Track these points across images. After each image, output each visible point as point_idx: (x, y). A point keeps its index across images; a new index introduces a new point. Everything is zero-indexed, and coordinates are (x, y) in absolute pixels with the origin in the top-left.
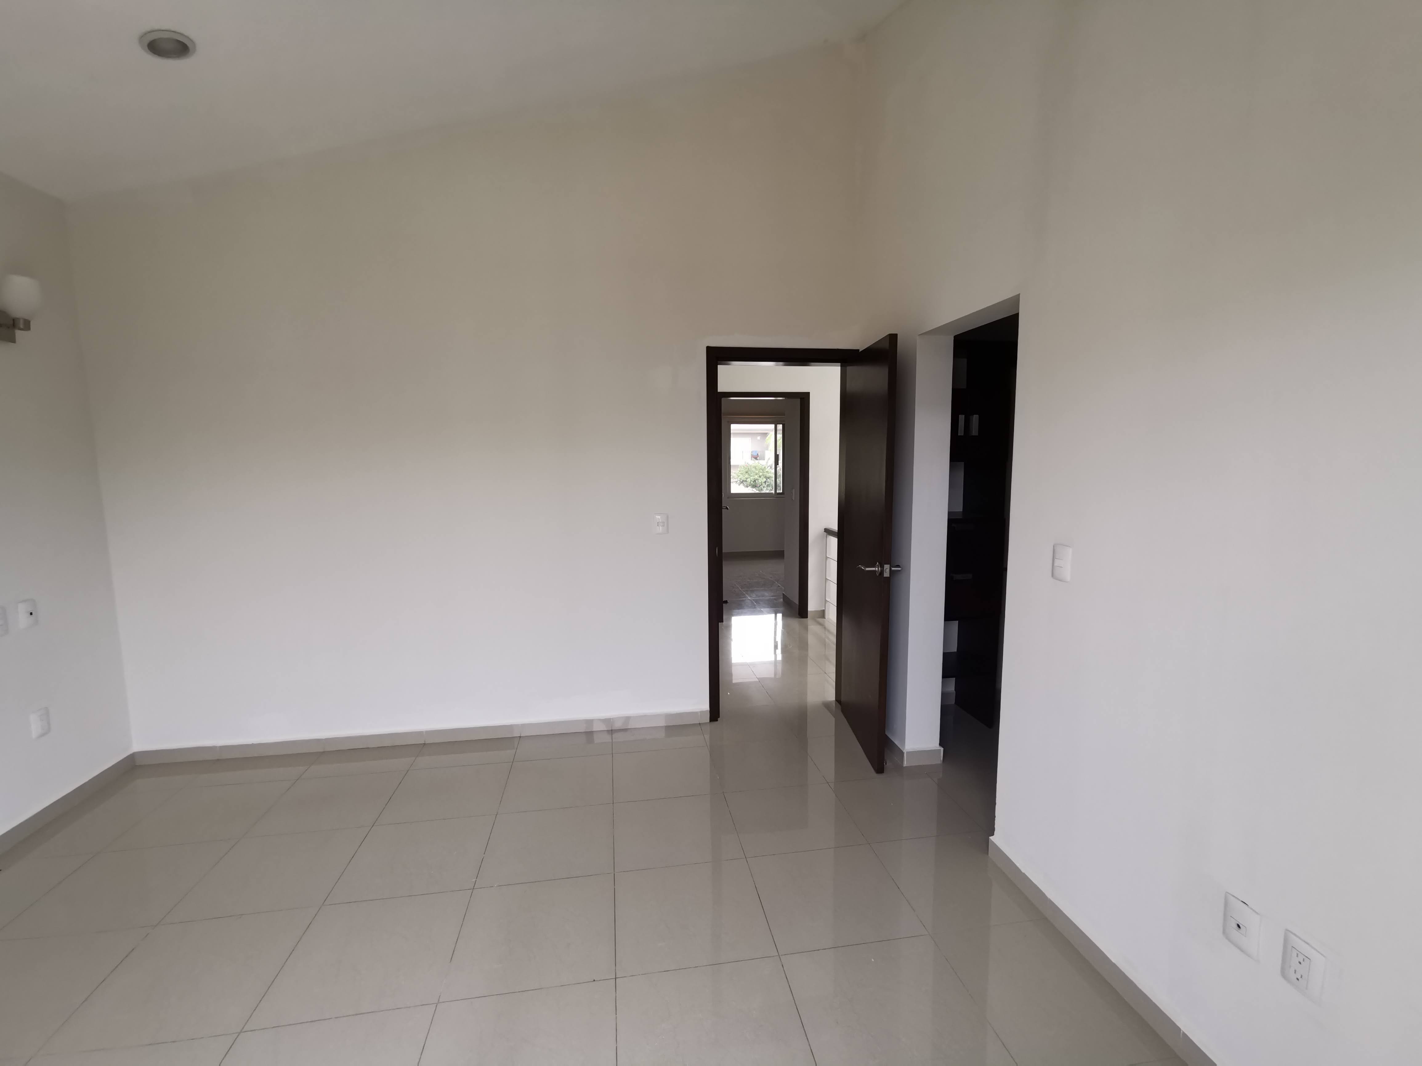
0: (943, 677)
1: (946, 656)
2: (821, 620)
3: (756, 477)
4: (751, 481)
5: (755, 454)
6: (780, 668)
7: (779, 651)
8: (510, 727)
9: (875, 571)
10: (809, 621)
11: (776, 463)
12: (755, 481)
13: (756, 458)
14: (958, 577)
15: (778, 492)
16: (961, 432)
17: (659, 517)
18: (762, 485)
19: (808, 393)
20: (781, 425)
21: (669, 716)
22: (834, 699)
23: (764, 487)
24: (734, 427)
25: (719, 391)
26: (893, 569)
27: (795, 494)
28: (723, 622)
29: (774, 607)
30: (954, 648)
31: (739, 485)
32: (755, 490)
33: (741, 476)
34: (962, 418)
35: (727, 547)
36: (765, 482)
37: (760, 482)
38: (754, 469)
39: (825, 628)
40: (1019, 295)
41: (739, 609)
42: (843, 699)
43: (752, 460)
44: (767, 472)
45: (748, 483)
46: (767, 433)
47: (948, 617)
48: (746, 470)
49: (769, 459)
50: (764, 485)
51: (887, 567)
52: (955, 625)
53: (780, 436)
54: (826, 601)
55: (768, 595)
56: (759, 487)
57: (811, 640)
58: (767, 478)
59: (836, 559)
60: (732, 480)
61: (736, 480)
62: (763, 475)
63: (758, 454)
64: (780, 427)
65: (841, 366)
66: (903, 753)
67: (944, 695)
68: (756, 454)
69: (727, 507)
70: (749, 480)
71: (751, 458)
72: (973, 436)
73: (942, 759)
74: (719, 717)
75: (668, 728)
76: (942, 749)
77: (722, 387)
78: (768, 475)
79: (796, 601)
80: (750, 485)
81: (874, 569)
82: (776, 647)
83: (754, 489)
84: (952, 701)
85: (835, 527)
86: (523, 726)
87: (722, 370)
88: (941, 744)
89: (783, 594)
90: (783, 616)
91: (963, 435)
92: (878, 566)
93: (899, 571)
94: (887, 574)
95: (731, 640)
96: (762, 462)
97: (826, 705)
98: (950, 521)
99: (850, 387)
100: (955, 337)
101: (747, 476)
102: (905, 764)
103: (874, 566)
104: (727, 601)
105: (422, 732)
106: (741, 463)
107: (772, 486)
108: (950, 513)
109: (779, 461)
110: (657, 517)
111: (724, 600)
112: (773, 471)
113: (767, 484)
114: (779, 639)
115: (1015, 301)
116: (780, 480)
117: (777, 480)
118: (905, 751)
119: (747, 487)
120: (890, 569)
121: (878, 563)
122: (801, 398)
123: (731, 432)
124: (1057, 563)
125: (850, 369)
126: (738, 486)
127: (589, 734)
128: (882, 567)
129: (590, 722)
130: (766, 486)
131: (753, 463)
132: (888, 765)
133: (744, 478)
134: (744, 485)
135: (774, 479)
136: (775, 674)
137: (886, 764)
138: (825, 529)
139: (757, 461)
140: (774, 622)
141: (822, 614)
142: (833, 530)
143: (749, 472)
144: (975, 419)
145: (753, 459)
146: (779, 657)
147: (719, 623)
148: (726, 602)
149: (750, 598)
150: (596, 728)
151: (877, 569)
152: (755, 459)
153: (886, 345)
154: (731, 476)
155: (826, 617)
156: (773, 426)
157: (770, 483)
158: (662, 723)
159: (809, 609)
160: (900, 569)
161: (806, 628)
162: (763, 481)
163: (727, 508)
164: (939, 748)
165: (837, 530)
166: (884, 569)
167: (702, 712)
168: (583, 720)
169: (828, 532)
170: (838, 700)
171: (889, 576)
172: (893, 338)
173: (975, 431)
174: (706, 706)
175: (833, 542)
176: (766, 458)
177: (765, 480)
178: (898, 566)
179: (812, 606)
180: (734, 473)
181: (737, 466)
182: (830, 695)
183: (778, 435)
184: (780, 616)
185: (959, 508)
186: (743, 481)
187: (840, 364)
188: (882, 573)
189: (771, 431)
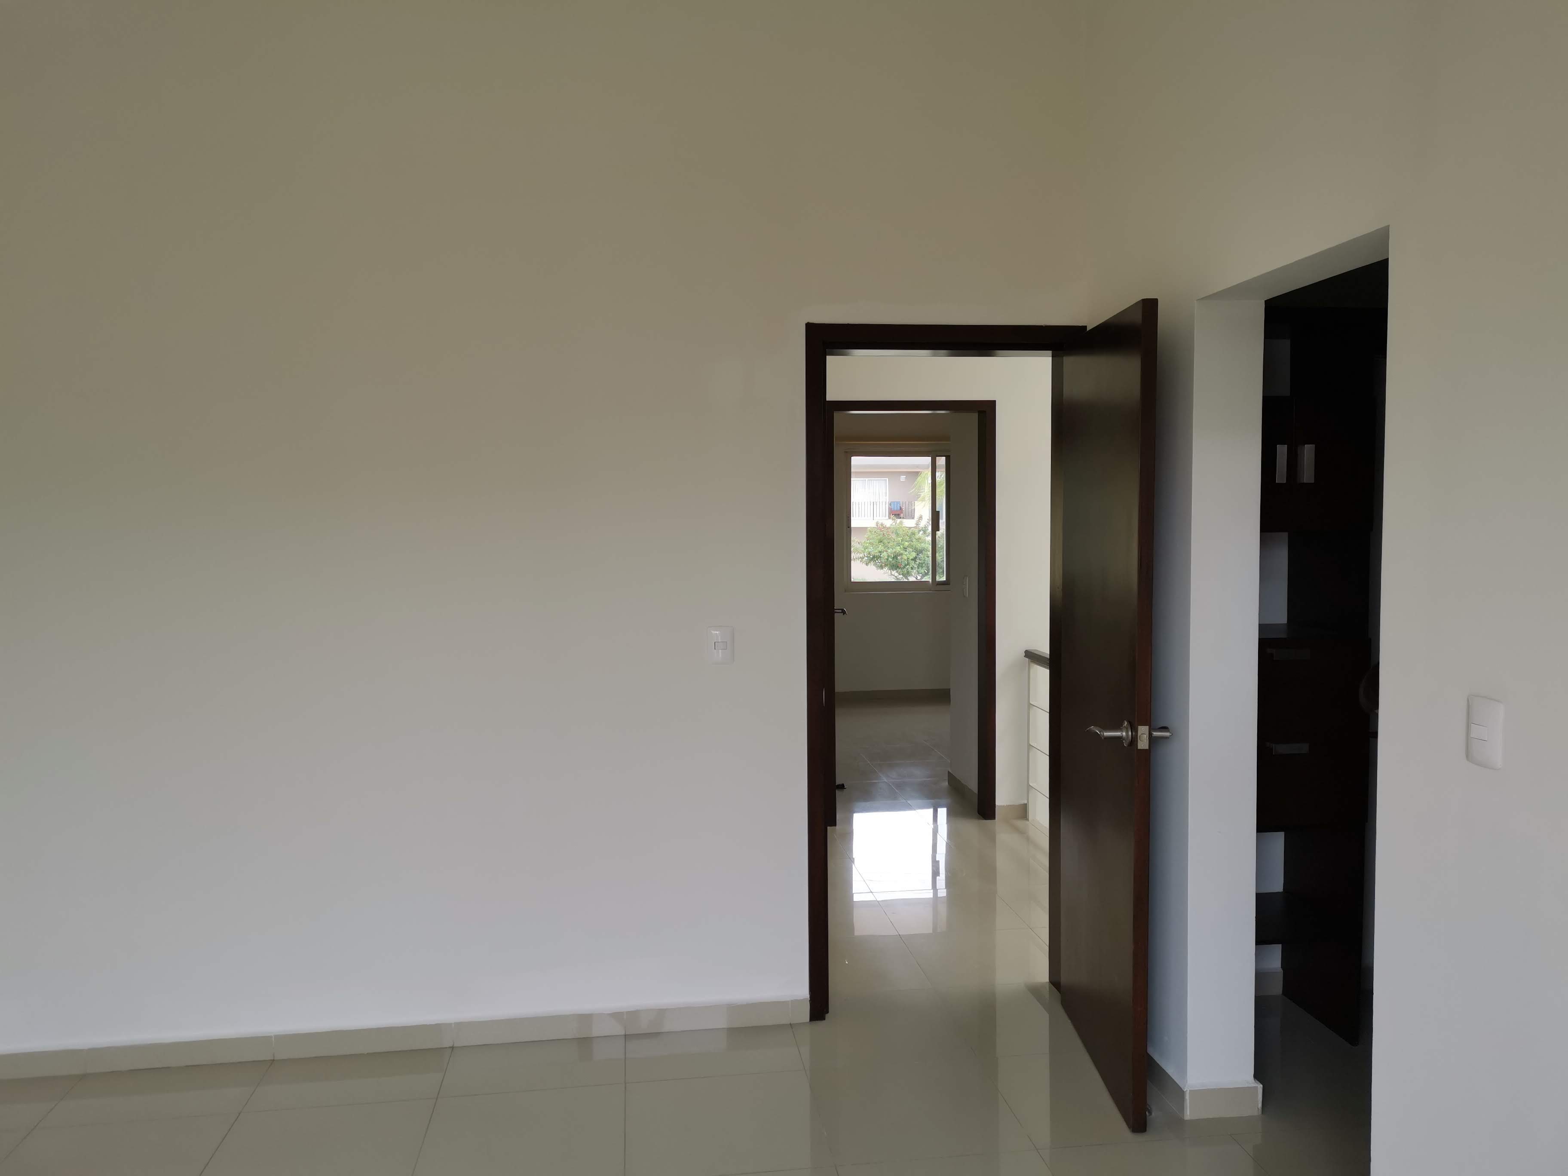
0: (1258, 943)
1: (1263, 900)
2: (1020, 823)
3: (898, 549)
4: (888, 556)
5: (896, 508)
6: (943, 910)
7: (941, 880)
8: (437, 1028)
9: (1120, 738)
10: (998, 824)
11: (935, 527)
12: (895, 557)
13: (898, 515)
14: (1282, 749)
15: (938, 579)
16: (1281, 477)
17: (717, 632)
18: (908, 564)
19: (994, 402)
20: (944, 458)
21: (734, 1009)
22: (1047, 980)
23: (912, 569)
24: (857, 461)
25: (828, 399)
26: (1154, 733)
27: (971, 587)
28: (835, 825)
29: (931, 797)
30: (1277, 885)
31: (867, 564)
32: (896, 574)
33: (871, 549)
34: (1282, 450)
35: (842, 685)
36: (914, 559)
37: (906, 558)
38: (894, 536)
39: (1028, 839)
40: (1388, 226)
41: (866, 800)
42: (1064, 979)
43: (890, 518)
44: (918, 540)
45: (883, 561)
46: (918, 472)
47: (1264, 825)
48: (879, 537)
49: (921, 518)
50: (912, 563)
51: (1143, 730)
52: (1278, 840)
53: (941, 476)
54: (1029, 787)
55: (918, 774)
56: (904, 567)
57: (1002, 862)
58: (919, 552)
59: (1047, 709)
60: (853, 555)
61: (861, 555)
62: (911, 546)
63: (901, 509)
64: (941, 461)
65: (1052, 357)
66: (1180, 1093)
67: (1261, 977)
68: (899, 508)
69: (843, 610)
70: (884, 555)
71: (890, 514)
72: (1304, 483)
73: (1260, 1105)
74: (828, 1012)
75: (733, 1032)
76: (1260, 1086)
77: (833, 393)
78: (920, 546)
79: (972, 783)
80: (886, 565)
81: (1118, 734)
82: (935, 873)
83: (894, 572)
84: (1276, 988)
85: (1044, 648)
86: (460, 1026)
87: (834, 363)
88: (1257, 1076)
89: (948, 772)
90: (949, 814)
91: (1285, 482)
92: (1127, 728)
93: (1166, 738)
94: (1143, 744)
95: (852, 860)
96: (908, 523)
97: (1034, 990)
98: (1263, 644)
99: (1070, 391)
100: (1265, 301)
101: (881, 548)
102: (1188, 1114)
103: (1118, 727)
104: (843, 785)
105: (270, 1037)
106: (870, 523)
107: (928, 567)
108: (1262, 628)
109: (941, 521)
110: (713, 632)
111: (837, 784)
112: (929, 538)
113: (918, 561)
114: (941, 857)
115: (1382, 237)
116: (941, 556)
117: (937, 555)
118: (1187, 1089)
119: (881, 567)
120: (1150, 734)
121: (1126, 723)
122: (978, 412)
123: (852, 470)
124: (1475, 732)
125: (1069, 361)
126: (864, 565)
127: (584, 1043)
128: (1134, 729)
129: (586, 1019)
130: (916, 566)
131: (888, 523)
132: (1155, 1116)
133: (875, 552)
134: (875, 565)
135: (930, 554)
136: (935, 928)
137: (1150, 1113)
138: (1026, 651)
139: (899, 521)
140: (932, 826)
141: (1023, 812)
142: (1041, 654)
143: (885, 541)
144: (1308, 452)
145: (892, 516)
146: (942, 893)
147: (828, 828)
148: (842, 787)
149: (886, 781)
150: (597, 1031)
151: (1124, 734)
152: (895, 518)
153: (1137, 318)
154: (852, 549)
155: (1030, 817)
156: (927, 460)
157: (925, 560)
158: (721, 1023)
159: (998, 802)
160: (1167, 734)
161: (993, 839)
162: (911, 558)
163: (844, 612)
164: (1254, 1085)
165: (1048, 652)
166: (1139, 735)
167: (796, 1003)
168: (573, 1015)
169: (1032, 656)
170: (1055, 982)
171: (1147, 748)
172: (1150, 306)
173: (1307, 475)
174: (801, 990)
175: (1042, 675)
176: (917, 516)
177: (914, 554)
178: (1165, 728)
179: (1003, 796)
180: (857, 542)
181: (863, 530)
182: (1041, 973)
183: (938, 474)
184: (942, 812)
185: (1281, 617)
186: (874, 557)
187: (1050, 352)
188: (1134, 741)
189: (926, 468)
